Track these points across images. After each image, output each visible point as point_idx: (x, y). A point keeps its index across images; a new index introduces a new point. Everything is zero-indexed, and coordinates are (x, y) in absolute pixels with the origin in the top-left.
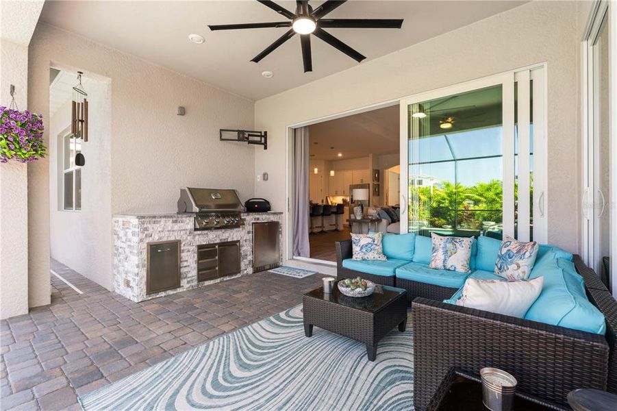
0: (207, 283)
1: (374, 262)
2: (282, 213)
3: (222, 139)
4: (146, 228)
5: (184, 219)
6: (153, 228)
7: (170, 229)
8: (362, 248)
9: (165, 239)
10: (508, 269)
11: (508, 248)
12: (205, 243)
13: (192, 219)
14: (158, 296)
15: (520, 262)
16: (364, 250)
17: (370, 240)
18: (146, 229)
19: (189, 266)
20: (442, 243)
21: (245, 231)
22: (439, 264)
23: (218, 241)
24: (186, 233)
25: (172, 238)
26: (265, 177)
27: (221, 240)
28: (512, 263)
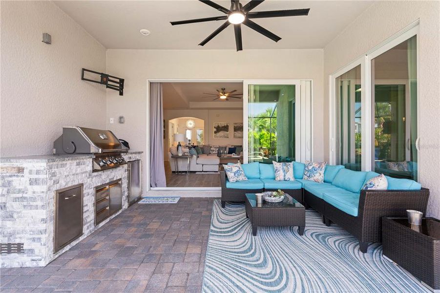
0: (101, 225)
1: (243, 181)
2: (142, 152)
3: (83, 79)
4: (54, 173)
5: (85, 160)
6: (60, 173)
7: (74, 172)
8: (235, 174)
9: (70, 185)
10: (315, 176)
11: (312, 166)
12: (99, 184)
13: (91, 160)
14: (64, 251)
15: (320, 172)
16: (236, 175)
17: (238, 169)
18: (54, 175)
19: (88, 210)
20: (281, 166)
21: (123, 170)
22: (282, 178)
23: (108, 181)
24: (87, 176)
25: (76, 183)
26: (121, 120)
27: (110, 179)
28: (317, 173)
